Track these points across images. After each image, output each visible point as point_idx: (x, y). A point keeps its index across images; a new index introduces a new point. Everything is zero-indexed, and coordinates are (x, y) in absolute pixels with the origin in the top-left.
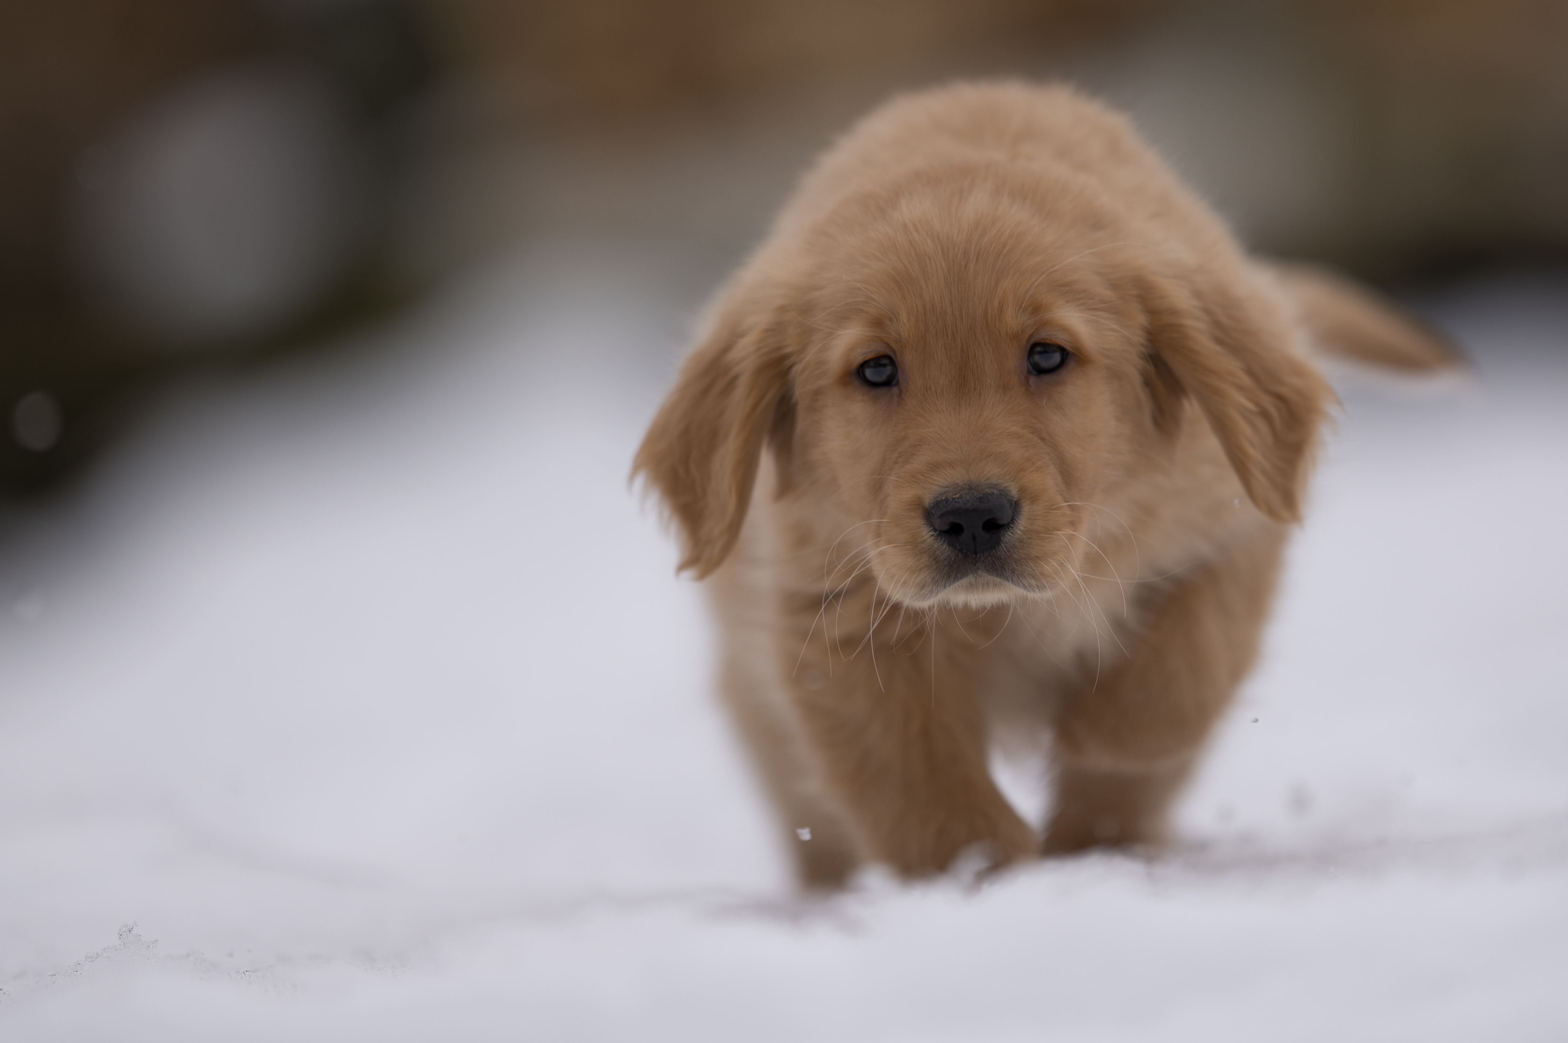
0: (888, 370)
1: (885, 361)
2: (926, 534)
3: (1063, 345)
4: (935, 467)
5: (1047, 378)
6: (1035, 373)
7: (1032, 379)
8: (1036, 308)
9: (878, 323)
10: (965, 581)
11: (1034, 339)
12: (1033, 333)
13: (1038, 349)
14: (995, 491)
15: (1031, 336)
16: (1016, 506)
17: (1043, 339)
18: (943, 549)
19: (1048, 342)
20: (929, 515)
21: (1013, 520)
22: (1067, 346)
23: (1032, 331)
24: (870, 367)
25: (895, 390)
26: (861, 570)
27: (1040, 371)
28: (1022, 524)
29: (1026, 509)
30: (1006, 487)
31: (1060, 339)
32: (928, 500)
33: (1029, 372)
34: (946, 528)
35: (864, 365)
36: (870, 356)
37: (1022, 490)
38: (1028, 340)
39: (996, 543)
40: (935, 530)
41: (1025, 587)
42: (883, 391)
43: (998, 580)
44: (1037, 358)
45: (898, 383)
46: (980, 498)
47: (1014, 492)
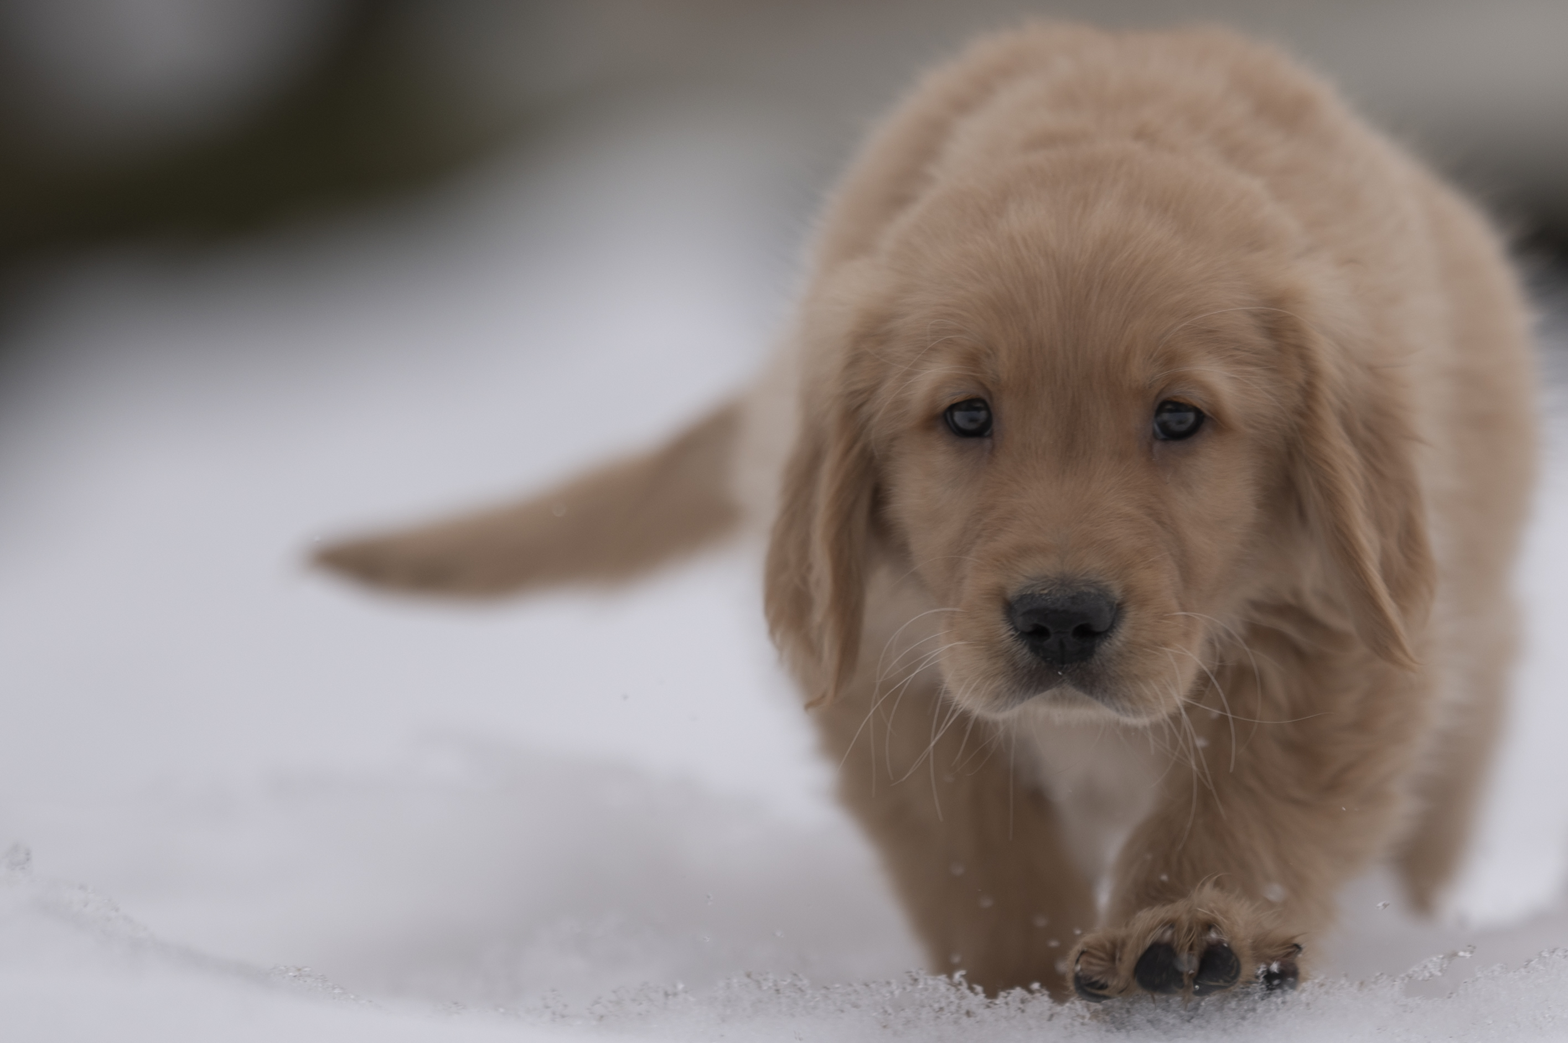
0: (982, 415)
1: (979, 405)
2: (1004, 632)
3: (1199, 406)
4: (1024, 551)
5: (1176, 446)
6: (1162, 436)
7: (1157, 446)
8: (1170, 358)
9: (973, 359)
10: (1048, 693)
11: (1165, 396)
12: (1164, 388)
13: (1169, 407)
14: (1092, 591)
15: (1161, 392)
16: (1118, 610)
17: (1175, 397)
18: (1023, 653)
19: (1181, 401)
20: (1010, 608)
21: (1112, 627)
22: (1204, 408)
23: (1163, 386)
24: (960, 410)
25: (987, 442)
26: (926, 667)
27: (1171, 435)
28: (1122, 635)
29: (1132, 615)
30: (1107, 586)
31: (1196, 397)
32: (1012, 592)
33: (1155, 435)
34: (1030, 629)
35: (953, 408)
36: (959, 398)
37: (1128, 590)
38: (1157, 396)
39: (1086, 654)
40: (1016, 629)
41: (1117, 710)
42: (972, 442)
43: (1087, 697)
44: (1166, 416)
45: (991, 436)
46: (1073, 598)
47: (1117, 592)
